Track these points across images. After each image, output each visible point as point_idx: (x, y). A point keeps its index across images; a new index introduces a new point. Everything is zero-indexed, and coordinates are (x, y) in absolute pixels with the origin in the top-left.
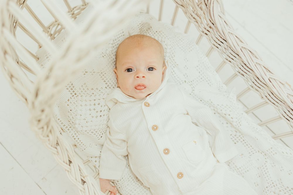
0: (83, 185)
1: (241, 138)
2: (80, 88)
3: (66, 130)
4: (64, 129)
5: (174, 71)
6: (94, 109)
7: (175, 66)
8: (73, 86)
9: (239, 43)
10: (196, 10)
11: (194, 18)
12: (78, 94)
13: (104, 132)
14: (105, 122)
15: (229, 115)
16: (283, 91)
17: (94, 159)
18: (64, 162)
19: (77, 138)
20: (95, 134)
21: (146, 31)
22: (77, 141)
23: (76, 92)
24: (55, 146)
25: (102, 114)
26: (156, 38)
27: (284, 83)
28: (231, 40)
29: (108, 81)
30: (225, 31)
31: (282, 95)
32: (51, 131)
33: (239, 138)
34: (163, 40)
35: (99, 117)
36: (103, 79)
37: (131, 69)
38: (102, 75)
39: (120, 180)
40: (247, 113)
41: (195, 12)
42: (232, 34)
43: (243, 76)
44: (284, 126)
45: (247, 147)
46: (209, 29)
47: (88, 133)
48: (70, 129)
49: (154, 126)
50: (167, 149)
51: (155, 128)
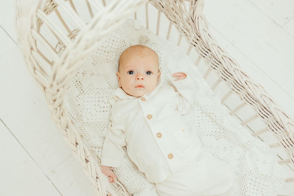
0: (87, 163)
1: (224, 134)
2: (87, 87)
3: (75, 121)
4: (73, 121)
5: (167, 76)
6: (99, 105)
7: (168, 72)
8: (81, 85)
9: (221, 52)
10: (185, 25)
11: (185, 33)
12: (85, 92)
13: (107, 125)
14: (108, 117)
15: (213, 114)
16: (256, 92)
17: (97, 150)
18: (72, 143)
19: (83, 129)
20: (98, 126)
21: (145, 43)
22: (83, 132)
23: (83, 90)
24: (65, 129)
26: (153, 49)
27: (257, 85)
28: (214, 50)
30: (208, 42)
31: (255, 94)
32: (62, 114)
33: (223, 134)
34: (158, 50)
35: (102, 112)
36: (107, 81)
37: (133, 72)
38: (106, 77)
39: (119, 168)
40: (231, 114)
41: (185, 28)
42: (214, 44)
43: (225, 81)
44: (259, 124)
45: (229, 141)
46: (197, 41)
47: (93, 125)
48: (78, 121)
49: (149, 115)
50: (160, 134)
51: (150, 117)
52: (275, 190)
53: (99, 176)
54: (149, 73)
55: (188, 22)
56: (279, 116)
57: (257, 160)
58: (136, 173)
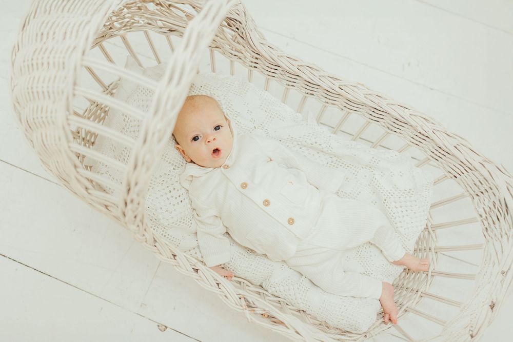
0: (197, 273)
5: (238, 121)
6: (172, 197)
7: (237, 116)
9: (294, 63)
10: (233, 46)
11: (236, 55)
14: (189, 206)
15: (316, 143)
16: (358, 94)
17: (193, 252)
19: (167, 235)
22: (168, 238)
24: (154, 244)
25: (182, 198)
26: (204, 94)
27: (355, 85)
28: (284, 63)
29: (174, 161)
30: (273, 56)
31: (358, 98)
33: (337, 162)
34: (212, 93)
35: (180, 203)
36: (167, 161)
37: (197, 136)
38: (164, 158)
40: (335, 133)
41: (234, 49)
42: (281, 56)
43: (313, 96)
44: (376, 130)
45: (349, 168)
46: (256, 61)
47: (176, 224)
48: (156, 228)
49: (242, 184)
50: (266, 201)
51: (244, 185)
52: (426, 200)
53: (220, 281)
54: (217, 128)
55: (236, 41)
56: (397, 112)
57: (392, 176)
58: (254, 258)
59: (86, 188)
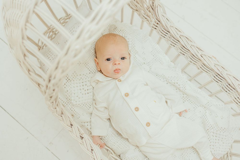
0: (82, 140)
1: (187, 98)
2: (72, 75)
3: (66, 105)
4: (64, 105)
5: (135, 57)
6: (83, 89)
7: (136, 53)
9: (178, 32)
10: (146, 13)
11: (146, 18)
12: (71, 79)
13: (92, 104)
14: (92, 97)
15: (177, 83)
16: (211, 62)
17: (86, 124)
18: (67, 125)
19: (73, 110)
20: (85, 106)
21: (114, 31)
22: (73, 112)
23: (69, 78)
24: (61, 115)
25: (89, 91)
26: (121, 35)
27: (211, 57)
28: (173, 31)
29: (91, 69)
30: (167, 25)
31: (210, 65)
32: (57, 105)
33: (186, 98)
34: (126, 35)
35: (87, 94)
36: (87, 67)
37: (110, 59)
38: (86, 65)
39: (106, 136)
40: (190, 80)
41: (146, 14)
42: (172, 27)
43: (184, 55)
44: (215, 87)
45: (192, 104)
46: (157, 25)
47: (81, 106)
48: (68, 104)
49: (126, 93)
50: (137, 108)
51: (127, 95)
52: (232, 137)
53: (93, 149)
54: (123, 58)
55: (148, 10)
56: (231, 80)
57: (216, 117)
58: (120, 138)
59: (29, 70)
